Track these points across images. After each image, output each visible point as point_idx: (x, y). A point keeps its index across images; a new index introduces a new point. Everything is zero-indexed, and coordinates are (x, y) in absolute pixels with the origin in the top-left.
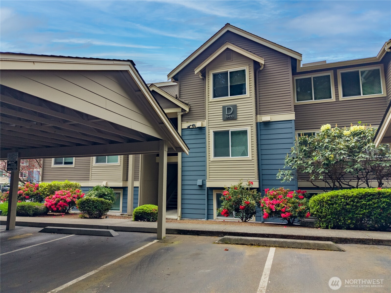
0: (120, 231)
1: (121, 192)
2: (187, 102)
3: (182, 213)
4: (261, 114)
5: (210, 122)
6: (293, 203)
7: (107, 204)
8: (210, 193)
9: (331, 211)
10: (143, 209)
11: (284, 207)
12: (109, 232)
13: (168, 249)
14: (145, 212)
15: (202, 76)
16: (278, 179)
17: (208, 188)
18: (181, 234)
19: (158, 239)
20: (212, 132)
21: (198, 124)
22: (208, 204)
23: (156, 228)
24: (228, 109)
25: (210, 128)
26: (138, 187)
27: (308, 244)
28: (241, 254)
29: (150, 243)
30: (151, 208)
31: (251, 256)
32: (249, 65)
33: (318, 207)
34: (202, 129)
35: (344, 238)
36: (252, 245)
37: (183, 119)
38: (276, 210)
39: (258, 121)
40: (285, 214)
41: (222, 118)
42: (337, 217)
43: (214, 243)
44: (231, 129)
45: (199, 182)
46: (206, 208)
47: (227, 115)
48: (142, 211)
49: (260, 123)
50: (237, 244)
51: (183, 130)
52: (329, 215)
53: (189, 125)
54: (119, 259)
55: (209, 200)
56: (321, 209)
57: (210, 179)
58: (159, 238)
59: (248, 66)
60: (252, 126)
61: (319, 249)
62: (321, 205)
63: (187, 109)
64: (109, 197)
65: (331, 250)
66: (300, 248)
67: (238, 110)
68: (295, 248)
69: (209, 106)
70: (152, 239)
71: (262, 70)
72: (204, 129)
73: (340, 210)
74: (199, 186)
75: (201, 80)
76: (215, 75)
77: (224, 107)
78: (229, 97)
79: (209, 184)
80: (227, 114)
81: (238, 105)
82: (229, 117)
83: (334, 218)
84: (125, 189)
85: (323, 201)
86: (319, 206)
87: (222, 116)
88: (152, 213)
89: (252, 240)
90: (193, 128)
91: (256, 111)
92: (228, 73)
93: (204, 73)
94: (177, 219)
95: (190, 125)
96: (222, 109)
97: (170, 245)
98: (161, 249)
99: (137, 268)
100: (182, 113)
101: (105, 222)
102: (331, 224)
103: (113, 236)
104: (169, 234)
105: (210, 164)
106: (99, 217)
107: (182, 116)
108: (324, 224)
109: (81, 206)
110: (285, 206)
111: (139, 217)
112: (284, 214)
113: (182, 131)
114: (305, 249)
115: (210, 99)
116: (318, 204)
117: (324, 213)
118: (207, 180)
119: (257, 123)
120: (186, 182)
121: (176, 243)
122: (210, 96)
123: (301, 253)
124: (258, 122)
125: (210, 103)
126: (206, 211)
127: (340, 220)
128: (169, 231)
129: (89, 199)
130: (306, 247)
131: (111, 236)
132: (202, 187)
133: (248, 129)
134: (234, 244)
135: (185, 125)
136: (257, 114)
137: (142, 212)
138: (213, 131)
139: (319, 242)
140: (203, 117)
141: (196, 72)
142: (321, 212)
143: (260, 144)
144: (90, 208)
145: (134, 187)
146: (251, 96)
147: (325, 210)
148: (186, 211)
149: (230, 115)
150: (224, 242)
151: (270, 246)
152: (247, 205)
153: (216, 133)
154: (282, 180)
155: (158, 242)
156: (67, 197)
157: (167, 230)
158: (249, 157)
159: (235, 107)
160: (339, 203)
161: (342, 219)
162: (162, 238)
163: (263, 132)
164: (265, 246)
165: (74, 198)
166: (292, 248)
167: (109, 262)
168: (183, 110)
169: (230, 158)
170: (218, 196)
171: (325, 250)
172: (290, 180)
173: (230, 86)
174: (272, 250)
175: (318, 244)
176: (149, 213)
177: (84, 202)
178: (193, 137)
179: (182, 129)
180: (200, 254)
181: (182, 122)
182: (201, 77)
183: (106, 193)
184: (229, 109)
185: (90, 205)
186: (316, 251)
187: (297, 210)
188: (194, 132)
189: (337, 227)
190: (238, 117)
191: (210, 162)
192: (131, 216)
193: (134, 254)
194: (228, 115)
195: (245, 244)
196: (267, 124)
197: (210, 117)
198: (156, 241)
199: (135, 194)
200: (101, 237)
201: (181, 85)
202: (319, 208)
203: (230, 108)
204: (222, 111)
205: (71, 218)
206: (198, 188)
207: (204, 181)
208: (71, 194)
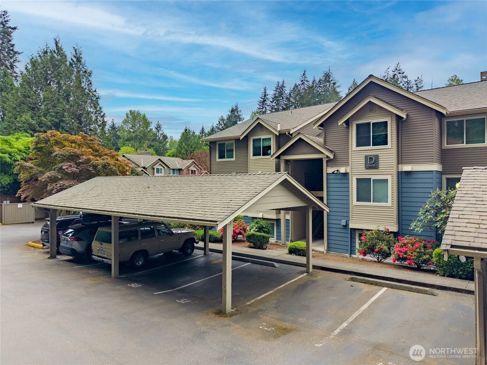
0: (280, 263)
1: (275, 223)
2: (331, 149)
3: (328, 247)
4: (402, 163)
5: (353, 169)
6: (419, 252)
7: (267, 238)
8: (353, 232)
9: (446, 263)
10: (295, 246)
11: (410, 255)
12: (273, 264)
13: (313, 282)
14: (297, 249)
15: (346, 124)
16: (410, 229)
17: (351, 228)
18: (323, 270)
19: (307, 273)
20: (355, 179)
21: (342, 170)
22: (351, 242)
23: (305, 264)
24: (370, 158)
25: (354, 175)
26: (289, 220)
27: (411, 288)
28: (361, 290)
29: (302, 276)
30: (301, 244)
31: (366, 292)
32: (391, 117)
33: (437, 259)
34: (346, 174)
35: (443, 286)
36: (372, 284)
37: (328, 164)
38: (403, 257)
39: (400, 170)
40: (410, 261)
41: (364, 167)
42: (451, 268)
43: (346, 280)
44: (373, 177)
45: (343, 223)
46: (349, 245)
47: (369, 164)
48: (294, 247)
49: (401, 172)
50: (361, 282)
51: (328, 174)
52: (445, 266)
53: (334, 171)
54: (284, 285)
55: (352, 238)
56: (439, 260)
57: (353, 221)
58: (308, 272)
59: (390, 118)
60: (393, 175)
61: (418, 292)
62: (439, 257)
63: (332, 157)
64: (266, 229)
65: (427, 294)
66: (405, 290)
67: (380, 160)
68: (401, 290)
69: (353, 154)
70: (303, 273)
71: (405, 120)
72: (348, 174)
73: (453, 264)
74: (343, 225)
75: (345, 128)
76: (358, 126)
77: (366, 157)
78: (371, 147)
79: (351, 226)
80: (369, 163)
81: (379, 155)
82: (371, 166)
83: (449, 269)
84: (278, 221)
85: (441, 255)
86: (438, 258)
87: (364, 165)
88: (302, 249)
89: (372, 281)
90: (337, 173)
91: (398, 160)
92: (370, 123)
93: (347, 122)
94: (324, 252)
95: (335, 171)
96: (364, 158)
97: (315, 279)
98: (309, 281)
99: (295, 292)
100: (327, 159)
101: (268, 254)
102: (447, 273)
103: (276, 267)
104: (315, 269)
105: (353, 208)
106: (261, 247)
107: (327, 161)
108: (442, 272)
109: (249, 239)
110: (411, 254)
111: (292, 251)
112: (409, 261)
113: (327, 175)
114: (408, 291)
115: (353, 148)
116: (438, 256)
117: (441, 264)
118: (350, 222)
119: (398, 172)
120: (331, 222)
121: (319, 277)
122: (353, 146)
123: (403, 294)
124: (399, 171)
125: (353, 152)
126: (349, 247)
127: (454, 271)
128: (315, 267)
129: (254, 234)
130: (409, 290)
131: (275, 267)
132: (346, 226)
133: (389, 178)
134: (359, 282)
135: (330, 170)
136: (398, 163)
137: (295, 248)
138: (356, 178)
139: (419, 288)
140: (346, 164)
141: (339, 124)
142: (440, 263)
143: (401, 192)
144: (255, 241)
145: (286, 220)
146: (392, 147)
147: (442, 261)
148: (331, 246)
149: (372, 164)
150: (352, 280)
151: (384, 287)
152: (381, 250)
153: (358, 180)
154: (413, 230)
155: (307, 275)
156: (236, 229)
157: (313, 266)
158: (389, 204)
159: (377, 157)
160: (454, 258)
161: (455, 270)
162: (310, 272)
163: (405, 181)
164: (381, 286)
165: (241, 229)
166: (400, 289)
167: (279, 286)
168: (327, 157)
169: (372, 203)
170: (360, 235)
171: (422, 293)
172: (420, 232)
173: (372, 135)
174: (385, 289)
175: (418, 289)
176: (300, 250)
177: (251, 236)
178: (337, 181)
179: (327, 174)
180: (333, 287)
181: (327, 167)
182: (345, 126)
183: (264, 226)
184: (371, 159)
185: (255, 239)
186: (416, 293)
187: (421, 259)
188: (338, 177)
189: (451, 276)
190: (380, 166)
191: (353, 206)
192: (285, 245)
193: (292, 283)
194: (370, 164)
195: (367, 283)
196: (408, 173)
197: (353, 165)
198: (305, 274)
199: (287, 226)
200: (268, 267)
201: (326, 132)
202: (438, 259)
203: (372, 158)
204: (364, 160)
205: (242, 247)
206: (342, 227)
207: (347, 222)
208: (238, 226)
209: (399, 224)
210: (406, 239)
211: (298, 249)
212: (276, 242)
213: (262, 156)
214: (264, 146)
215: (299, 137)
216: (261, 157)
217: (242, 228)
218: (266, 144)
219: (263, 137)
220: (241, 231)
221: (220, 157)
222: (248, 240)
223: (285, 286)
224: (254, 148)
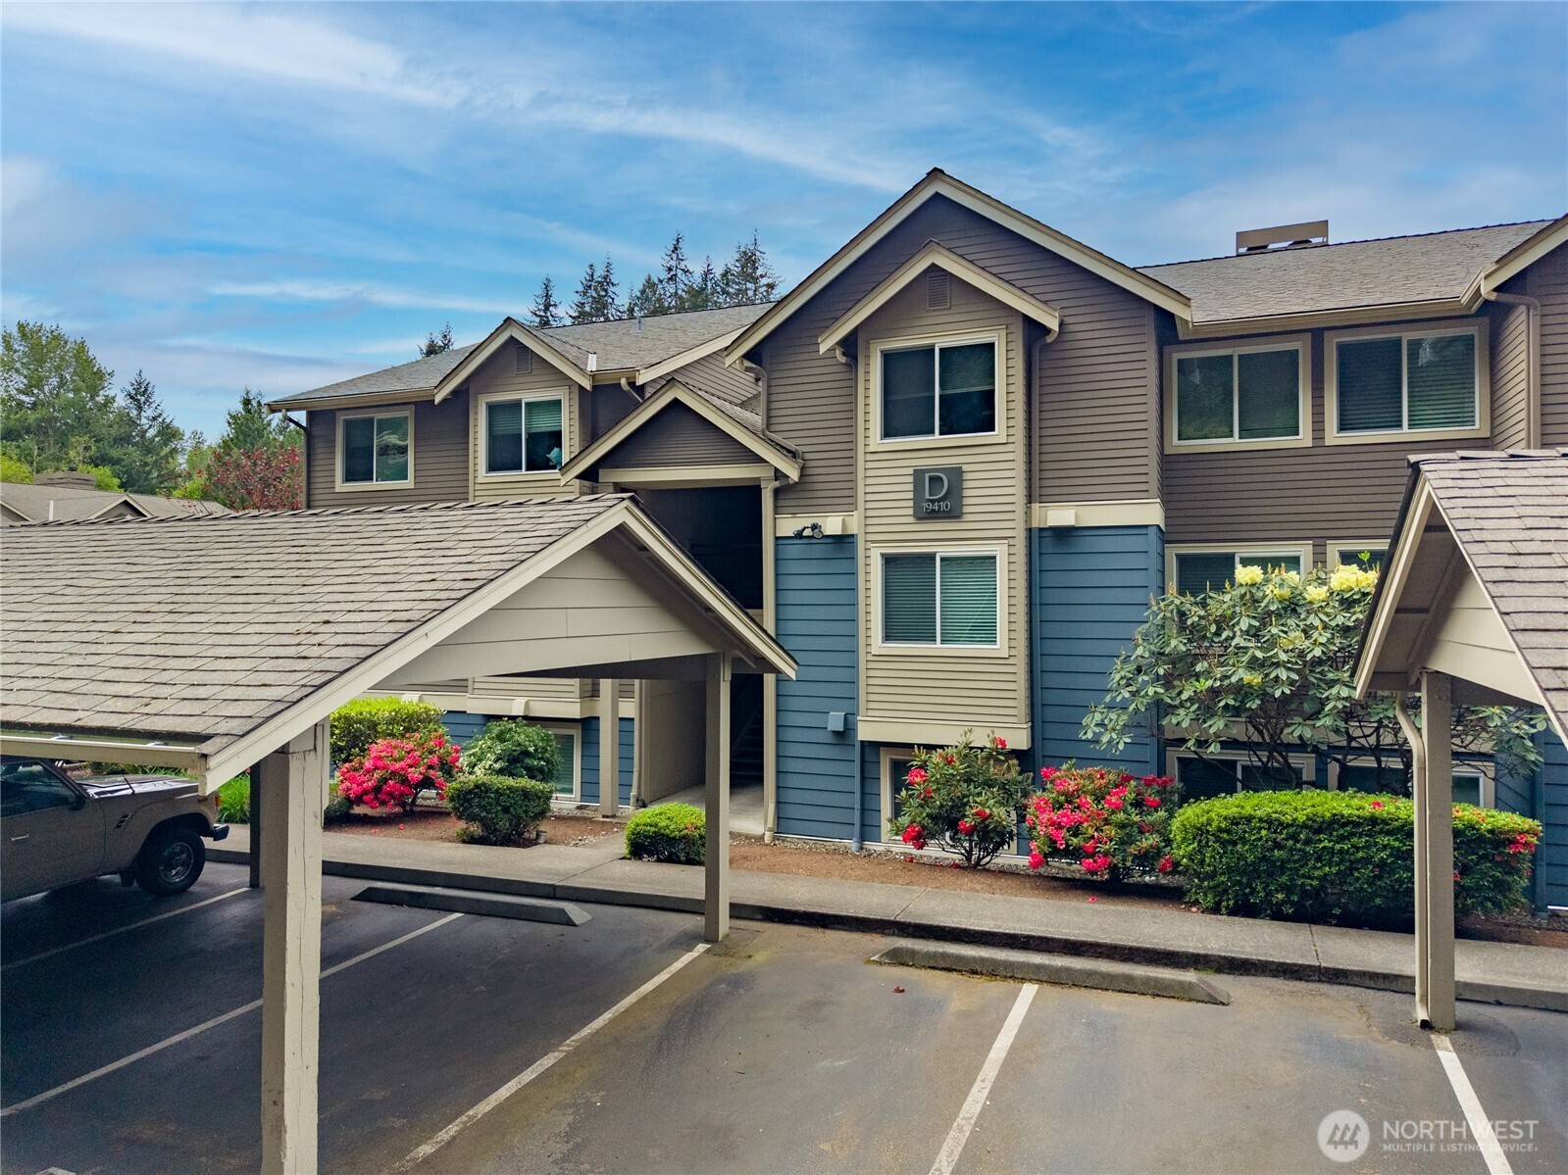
0: (592, 902)
1: (576, 733)
2: (791, 444)
3: (779, 818)
4: (1044, 499)
5: (869, 521)
6: (1122, 826)
7: (539, 798)
8: (870, 757)
9: (1228, 863)
10: (656, 825)
11: (1093, 837)
12: (562, 911)
13: (738, 982)
14: (662, 835)
15: (844, 354)
16: (1084, 738)
17: (862, 742)
18: (772, 921)
19: (707, 941)
20: (879, 558)
21: (832, 525)
22: (863, 794)
23: (699, 901)
24: (931, 478)
25: (873, 542)
26: (633, 719)
27: (1129, 979)
28: (938, 1005)
29: (688, 957)
30: (681, 814)
31: (965, 1015)
32: (1007, 328)
33: (1191, 847)
34: (843, 542)
35: (1240, 959)
36: (974, 972)
37: (781, 503)
38: (1068, 846)
39: (1035, 524)
40: (1095, 861)
41: (911, 511)
42: (1245, 880)
43: (869, 962)
44: (943, 550)
45: (835, 721)
46: (857, 806)
47: (929, 500)
48: (653, 829)
49: (1041, 530)
50: (933, 968)
51: (780, 542)
52: (1223, 874)
53: (800, 528)
54: (608, 1015)
55: (868, 778)
56: (1201, 852)
57: (871, 713)
58: (710, 936)
59: (1005, 331)
60: (1012, 542)
61: (1158, 996)
62: (1200, 841)
63: (793, 474)
64: (542, 759)
65: (1190, 1000)
66: (1106, 990)
67: (966, 484)
68: (1092, 987)
69: (870, 465)
70: (688, 941)
71: (1054, 341)
72: (851, 540)
73: (1254, 863)
74: (835, 733)
75: (842, 368)
76: (888, 358)
77: (918, 474)
78: (937, 439)
79: (866, 732)
80: (927, 497)
81: (965, 468)
82: (937, 508)
83: (1239, 883)
84: (588, 725)
85: (1208, 831)
86: (1196, 844)
87: (911, 503)
88: (684, 837)
89: (974, 959)
90: (812, 537)
91: (1029, 487)
92: (933, 350)
93: (850, 346)
94: (762, 837)
95: (805, 528)
96: (911, 479)
97: (743, 967)
98: (719, 981)
99: (659, 1049)
100: (777, 484)
101: (544, 864)
102: (1228, 899)
103: (576, 926)
104: (738, 918)
105: (871, 665)
106: (515, 838)
107: (777, 492)
108: (1210, 897)
109: (462, 805)
110: (1096, 834)
111: (646, 846)
112: (1091, 860)
113: (776, 545)
114: (1119, 991)
115: (871, 441)
116: (1194, 838)
117: (1209, 865)
118: (859, 718)
119: (1030, 530)
120: (791, 719)
121: (760, 957)
122: (871, 433)
123: (1104, 1007)
124: (1033, 526)
125: (870, 457)
126: (857, 813)
127: (1253, 891)
128: (738, 911)
129: (484, 784)
130: (1123, 986)
131: (570, 923)
132: (844, 735)
133: (1000, 551)
134: (924, 967)
135: (789, 526)
136: (1030, 499)
137: (655, 832)
138: (882, 555)
139: (1160, 976)
140: (846, 501)
141: (823, 348)
142: (1202, 862)
143: (1038, 603)
144: (489, 812)
145: (621, 719)
146: (1011, 439)
147: (1213, 857)
148: (793, 811)
149: (939, 500)
150: (897, 958)
151: (1023, 980)
152: (983, 821)
153: (889, 560)
154: (1096, 741)
155: (708, 951)
156: (411, 766)
157: (733, 906)
158: (1000, 647)
159: (956, 474)
160: (1254, 840)
161: (1259, 888)
162: (720, 938)
163: (1051, 562)
164: (1011, 977)
165: (430, 767)
166: (1086, 987)
167: (584, 1025)
168: (778, 474)
169: (938, 647)
170: (899, 769)
171: (1173, 997)
172: (1121, 746)
173: (941, 396)
174: (1029, 991)
175: (1156, 980)
176: (674, 838)
177: (470, 792)
178: (813, 567)
179: (777, 538)
180: (825, 1003)
181: (776, 513)
182: (843, 359)
183: (532, 749)
184: (935, 481)
185: (490, 804)
186: (1148, 999)
187: (1132, 850)
188: (817, 551)
189: (1245, 909)
190: (966, 509)
191: (870, 658)
192: (614, 820)
193: (645, 998)
194: (933, 501)
195: (955, 970)
196: (1063, 534)
197: (869, 505)
198: (701, 947)
199: (624, 743)
200: (542, 925)
201: (773, 383)
202: (1194, 848)
203: (940, 479)
204: (911, 487)
205: (432, 839)
206: (829, 738)
207: (849, 716)
208: (418, 753)
209: (1032, 721)
210: (1069, 777)
211: (667, 836)
212: (579, 808)
213: (524, 471)
214: (533, 431)
215: (672, 398)
216: (523, 474)
217: (436, 760)
218: (544, 424)
219: (528, 397)
220: (432, 772)
221: (350, 476)
222: (458, 809)
223: (613, 1021)
224: (493, 438)
